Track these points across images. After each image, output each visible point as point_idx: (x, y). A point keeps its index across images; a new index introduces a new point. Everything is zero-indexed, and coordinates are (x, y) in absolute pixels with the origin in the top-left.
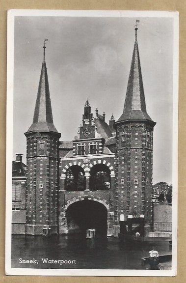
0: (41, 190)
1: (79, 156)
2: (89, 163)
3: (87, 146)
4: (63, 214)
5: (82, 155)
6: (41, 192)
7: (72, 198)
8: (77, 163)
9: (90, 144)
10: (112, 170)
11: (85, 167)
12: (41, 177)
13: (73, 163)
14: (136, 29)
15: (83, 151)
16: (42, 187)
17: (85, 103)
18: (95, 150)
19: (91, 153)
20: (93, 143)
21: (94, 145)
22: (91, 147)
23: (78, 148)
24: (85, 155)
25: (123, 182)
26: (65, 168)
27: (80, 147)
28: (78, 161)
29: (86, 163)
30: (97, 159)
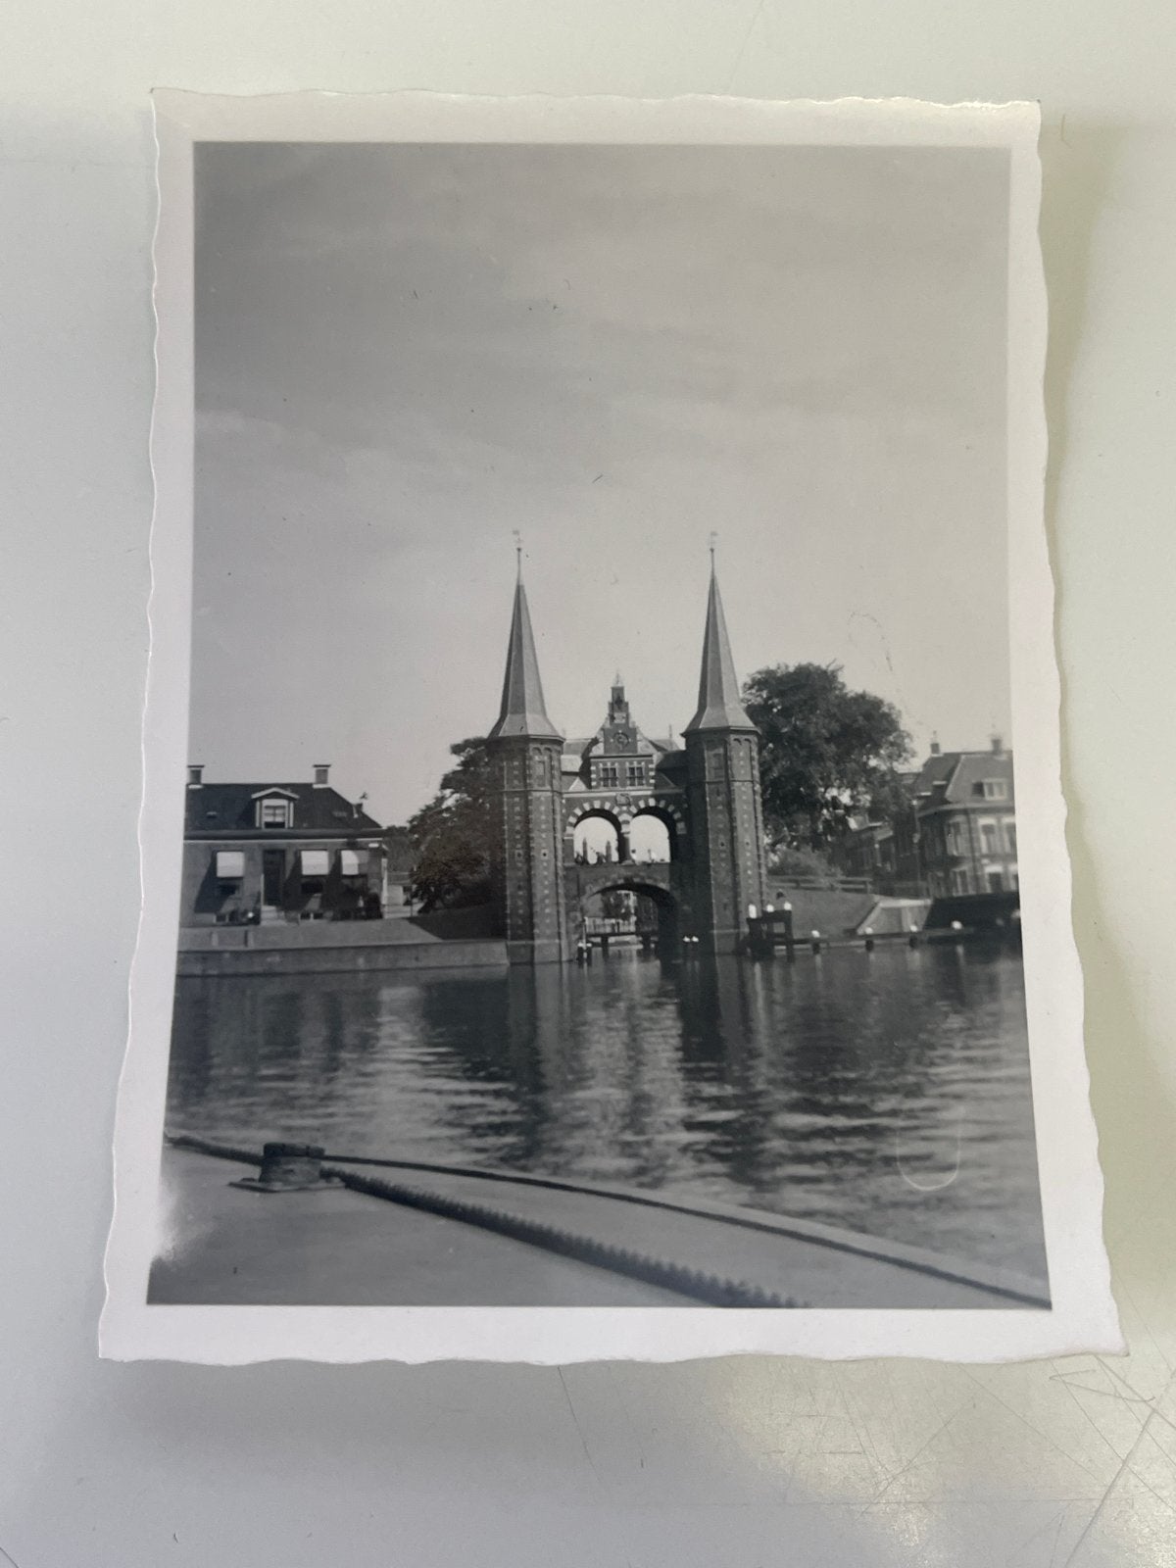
0: (545, 864)
1: (605, 789)
2: (629, 804)
3: (623, 770)
4: (576, 917)
5: (612, 788)
6: (545, 868)
7: (596, 880)
8: (603, 804)
9: (627, 765)
10: (680, 820)
11: (621, 813)
12: (544, 836)
13: (592, 805)
14: (712, 550)
15: (614, 779)
16: (546, 858)
17: (614, 676)
18: (641, 778)
19: (632, 785)
20: (635, 763)
21: (638, 768)
22: (632, 770)
23: (601, 772)
24: (619, 788)
25: (723, 845)
26: (575, 815)
27: (605, 770)
28: (604, 800)
29: (623, 805)
30: (646, 798)
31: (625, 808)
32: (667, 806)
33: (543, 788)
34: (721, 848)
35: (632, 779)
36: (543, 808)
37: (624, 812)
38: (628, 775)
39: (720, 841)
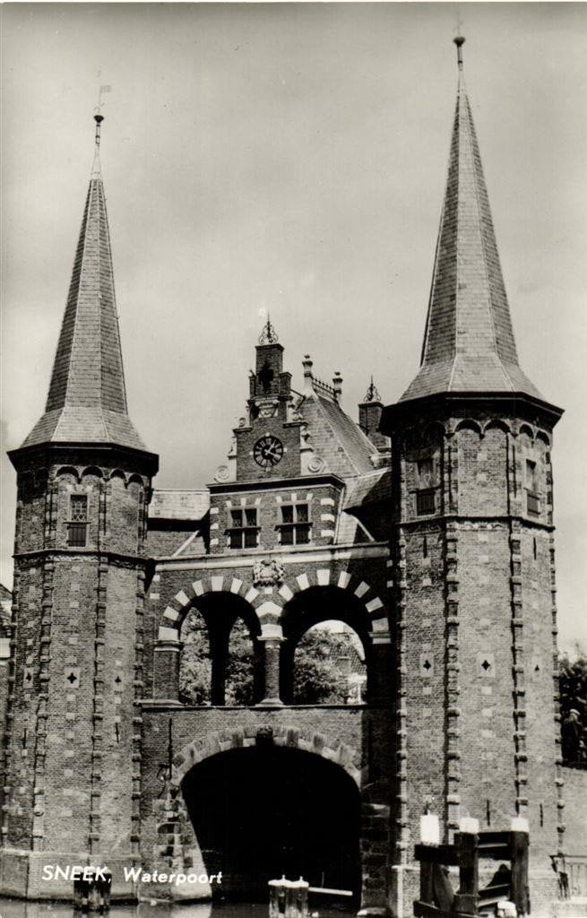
0: (71, 697)
1: (234, 552)
2: (277, 584)
3: (270, 510)
4: (162, 808)
5: (245, 550)
6: (71, 708)
8: (227, 582)
9: (279, 502)
10: (378, 614)
11: (259, 601)
12: (73, 641)
13: (208, 583)
15: (253, 529)
16: (76, 686)
18: (303, 528)
19: (286, 542)
20: (293, 496)
21: (298, 507)
22: (287, 511)
23: (230, 516)
24: (260, 549)
25: (427, 665)
26: (174, 604)
27: (236, 514)
28: (232, 572)
29: (266, 584)
30: (314, 567)
31: (269, 591)
32: (353, 584)
33: (81, 549)
34: (425, 673)
35: (285, 530)
36: (75, 587)
37: (266, 597)
38: (280, 520)
39: (423, 658)
